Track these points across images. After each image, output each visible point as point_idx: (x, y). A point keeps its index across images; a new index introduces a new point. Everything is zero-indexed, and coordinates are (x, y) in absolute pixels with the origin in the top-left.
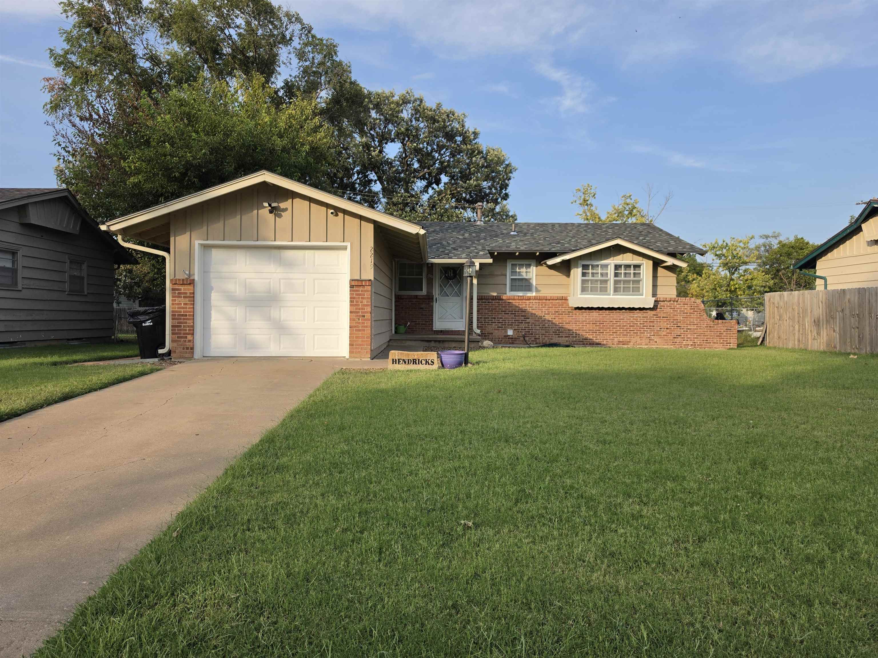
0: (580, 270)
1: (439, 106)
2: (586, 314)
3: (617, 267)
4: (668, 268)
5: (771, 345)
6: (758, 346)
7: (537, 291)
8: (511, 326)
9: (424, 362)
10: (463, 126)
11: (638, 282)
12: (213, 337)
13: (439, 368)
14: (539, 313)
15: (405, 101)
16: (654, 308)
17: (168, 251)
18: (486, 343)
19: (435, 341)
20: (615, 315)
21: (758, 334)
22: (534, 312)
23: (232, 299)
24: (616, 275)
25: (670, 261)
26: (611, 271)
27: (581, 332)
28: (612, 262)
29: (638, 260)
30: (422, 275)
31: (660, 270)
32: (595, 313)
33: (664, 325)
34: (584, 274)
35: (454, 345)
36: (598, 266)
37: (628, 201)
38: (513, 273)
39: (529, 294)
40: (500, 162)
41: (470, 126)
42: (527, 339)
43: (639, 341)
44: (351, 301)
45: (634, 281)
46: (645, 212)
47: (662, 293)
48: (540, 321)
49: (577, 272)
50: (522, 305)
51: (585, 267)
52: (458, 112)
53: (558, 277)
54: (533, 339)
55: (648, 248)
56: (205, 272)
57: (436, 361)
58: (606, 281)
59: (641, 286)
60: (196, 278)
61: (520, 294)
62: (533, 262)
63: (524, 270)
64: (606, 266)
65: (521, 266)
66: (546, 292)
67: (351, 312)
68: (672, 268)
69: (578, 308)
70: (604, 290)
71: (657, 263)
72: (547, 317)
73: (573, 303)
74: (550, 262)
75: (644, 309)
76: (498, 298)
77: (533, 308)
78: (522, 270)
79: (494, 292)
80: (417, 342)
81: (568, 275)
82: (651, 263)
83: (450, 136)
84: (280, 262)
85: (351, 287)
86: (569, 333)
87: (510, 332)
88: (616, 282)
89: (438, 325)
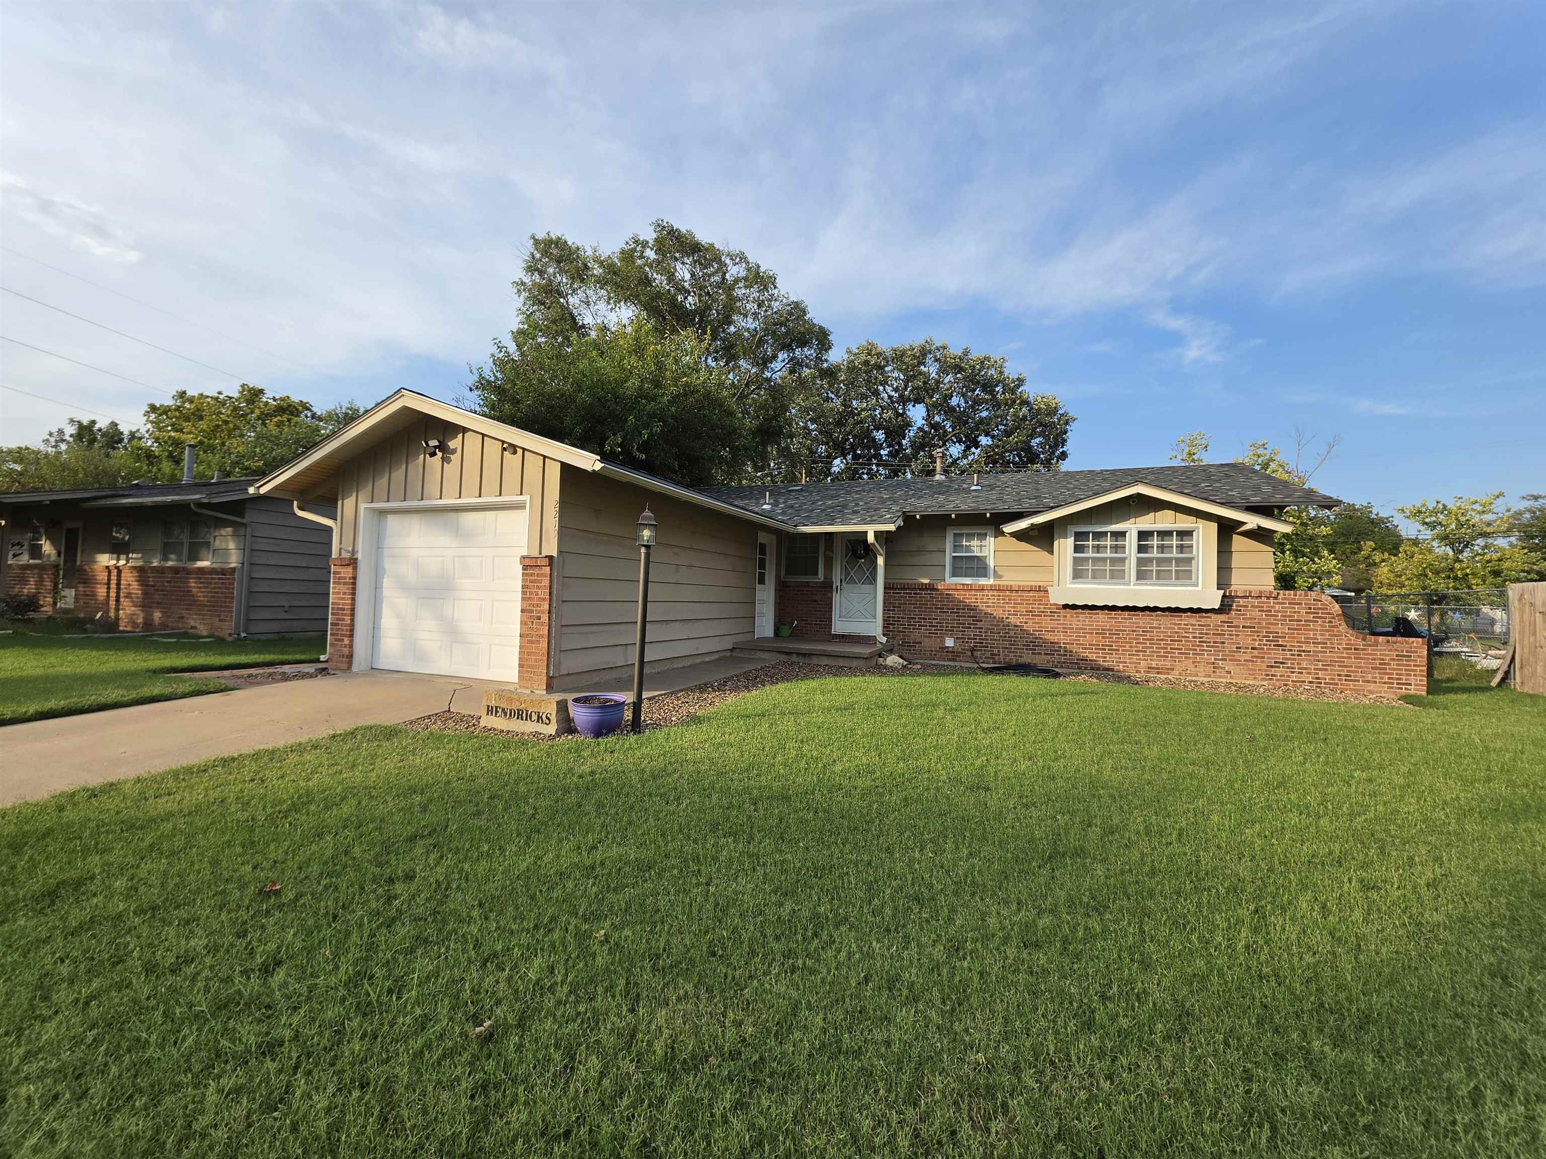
0: (1070, 542)
1: (966, 352)
2: (1084, 617)
3: (1143, 535)
4: (1250, 534)
5: (1527, 689)
6: (1489, 689)
7: (997, 575)
8: (951, 632)
9: (534, 717)
10: (1001, 373)
11: (1189, 561)
14: (998, 613)
15: (924, 352)
16: (1225, 607)
18: (893, 660)
19: (798, 654)
20: (1142, 620)
21: (1494, 664)
22: (989, 610)
23: (403, 587)
24: (1141, 549)
25: (1252, 521)
26: (1132, 541)
27: (1074, 648)
28: (1132, 527)
29: (1185, 522)
30: (818, 552)
31: (1238, 542)
32: (1101, 616)
33: (1246, 640)
34: (1078, 549)
35: (825, 661)
36: (1105, 533)
38: (956, 548)
39: (983, 581)
41: (1011, 371)
42: (975, 653)
43: (1191, 668)
44: (523, 593)
45: (1178, 561)
47: (1239, 582)
48: (1000, 625)
49: (1065, 545)
50: (970, 599)
51: (1079, 536)
52: (995, 356)
53: (1031, 553)
54: (988, 654)
55: (1206, 499)
58: (1123, 560)
59: (1194, 568)
60: (359, 556)
61: (968, 581)
62: (990, 531)
63: (975, 543)
64: (1122, 534)
65: (970, 536)
66: (1011, 579)
67: (523, 611)
68: (1260, 535)
69: (1066, 606)
70: (1118, 575)
71: (1227, 528)
72: (1013, 620)
73: (1057, 597)
74: (1009, 528)
75: (1199, 610)
76: (931, 588)
77: (988, 604)
78: (972, 543)
79: (924, 577)
80: (771, 654)
81: (1051, 552)
82: (1215, 526)
84: (457, 532)
85: (525, 567)
86: (1053, 648)
87: (949, 642)
88: (1140, 562)
89: (839, 626)
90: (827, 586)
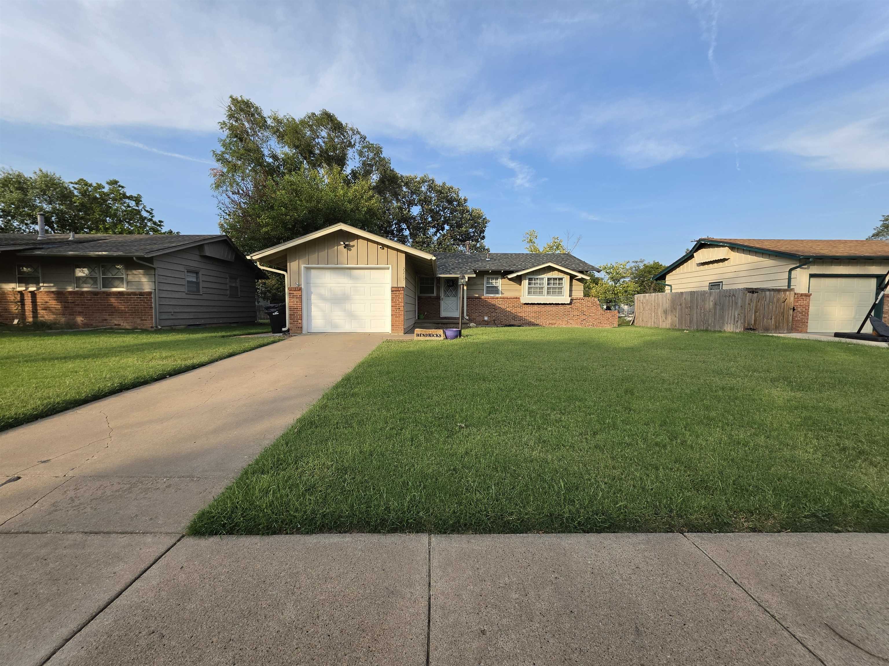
0: (527, 281)
1: (444, 184)
2: (530, 308)
3: (549, 279)
4: (579, 280)
5: (638, 325)
6: (629, 325)
7: (502, 293)
8: (487, 314)
9: (435, 335)
10: (458, 196)
11: (561, 288)
12: (313, 321)
13: (444, 339)
14: (503, 307)
15: (423, 181)
16: (570, 304)
17: (286, 271)
18: (472, 324)
19: (442, 324)
20: (548, 308)
21: (630, 319)
22: (500, 306)
23: (323, 298)
24: (548, 284)
25: (580, 276)
26: (545, 281)
27: (527, 318)
28: (546, 276)
29: (561, 275)
30: (433, 284)
31: (574, 281)
32: (536, 307)
33: (576, 313)
34: (529, 284)
35: (453, 326)
36: (537, 279)
37: (556, 241)
38: (488, 283)
39: (497, 296)
40: (480, 217)
41: (462, 195)
42: (496, 322)
43: (561, 323)
44: (392, 300)
45: (558, 288)
46: (565, 247)
47: (575, 295)
48: (503, 311)
49: (525, 283)
50: (493, 302)
51: (530, 279)
52: (455, 187)
53: (514, 286)
54: (499, 322)
55: (567, 268)
56: (308, 283)
57: (442, 335)
58: (542, 288)
59: (563, 290)
60: (303, 287)
61: (492, 295)
62: (500, 277)
63: (494, 281)
64: (543, 279)
65: (492, 279)
66: (507, 294)
67: (392, 306)
68: (581, 280)
69: (525, 304)
70: (541, 293)
71: (572, 277)
72: (508, 309)
73: (523, 301)
74: (510, 276)
75: (564, 304)
76: (479, 298)
77: (499, 304)
78: (493, 281)
79: (476, 294)
80: (431, 324)
81: (520, 285)
82: (569, 277)
83: (450, 202)
84: (351, 277)
85: (392, 291)
86: (521, 319)
87: (486, 318)
88: (548, 288)
89: (443, 314)
90: (438, 298)
